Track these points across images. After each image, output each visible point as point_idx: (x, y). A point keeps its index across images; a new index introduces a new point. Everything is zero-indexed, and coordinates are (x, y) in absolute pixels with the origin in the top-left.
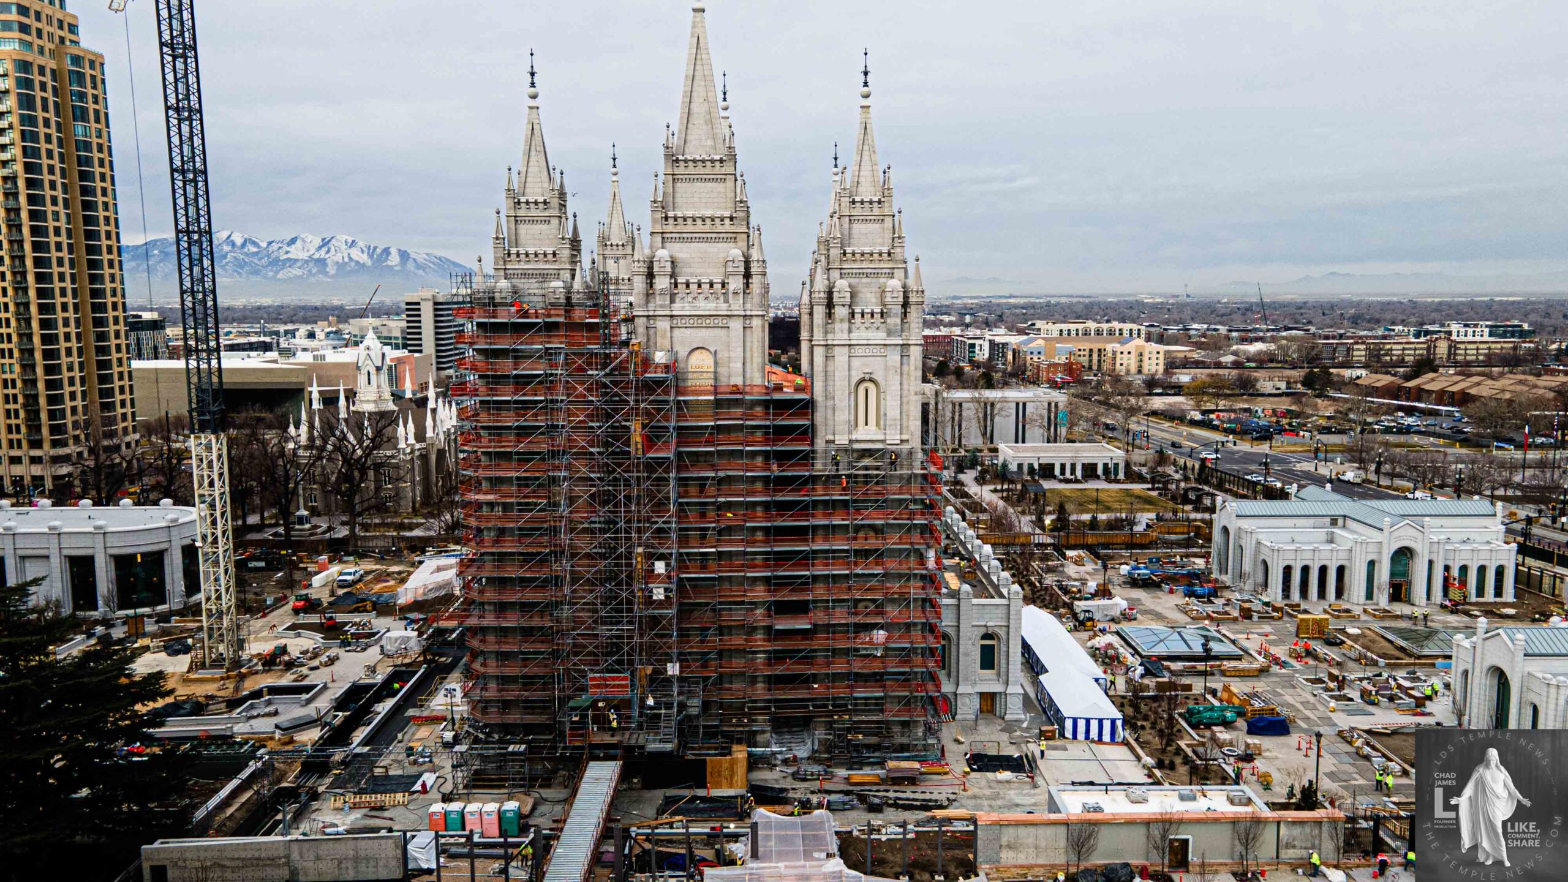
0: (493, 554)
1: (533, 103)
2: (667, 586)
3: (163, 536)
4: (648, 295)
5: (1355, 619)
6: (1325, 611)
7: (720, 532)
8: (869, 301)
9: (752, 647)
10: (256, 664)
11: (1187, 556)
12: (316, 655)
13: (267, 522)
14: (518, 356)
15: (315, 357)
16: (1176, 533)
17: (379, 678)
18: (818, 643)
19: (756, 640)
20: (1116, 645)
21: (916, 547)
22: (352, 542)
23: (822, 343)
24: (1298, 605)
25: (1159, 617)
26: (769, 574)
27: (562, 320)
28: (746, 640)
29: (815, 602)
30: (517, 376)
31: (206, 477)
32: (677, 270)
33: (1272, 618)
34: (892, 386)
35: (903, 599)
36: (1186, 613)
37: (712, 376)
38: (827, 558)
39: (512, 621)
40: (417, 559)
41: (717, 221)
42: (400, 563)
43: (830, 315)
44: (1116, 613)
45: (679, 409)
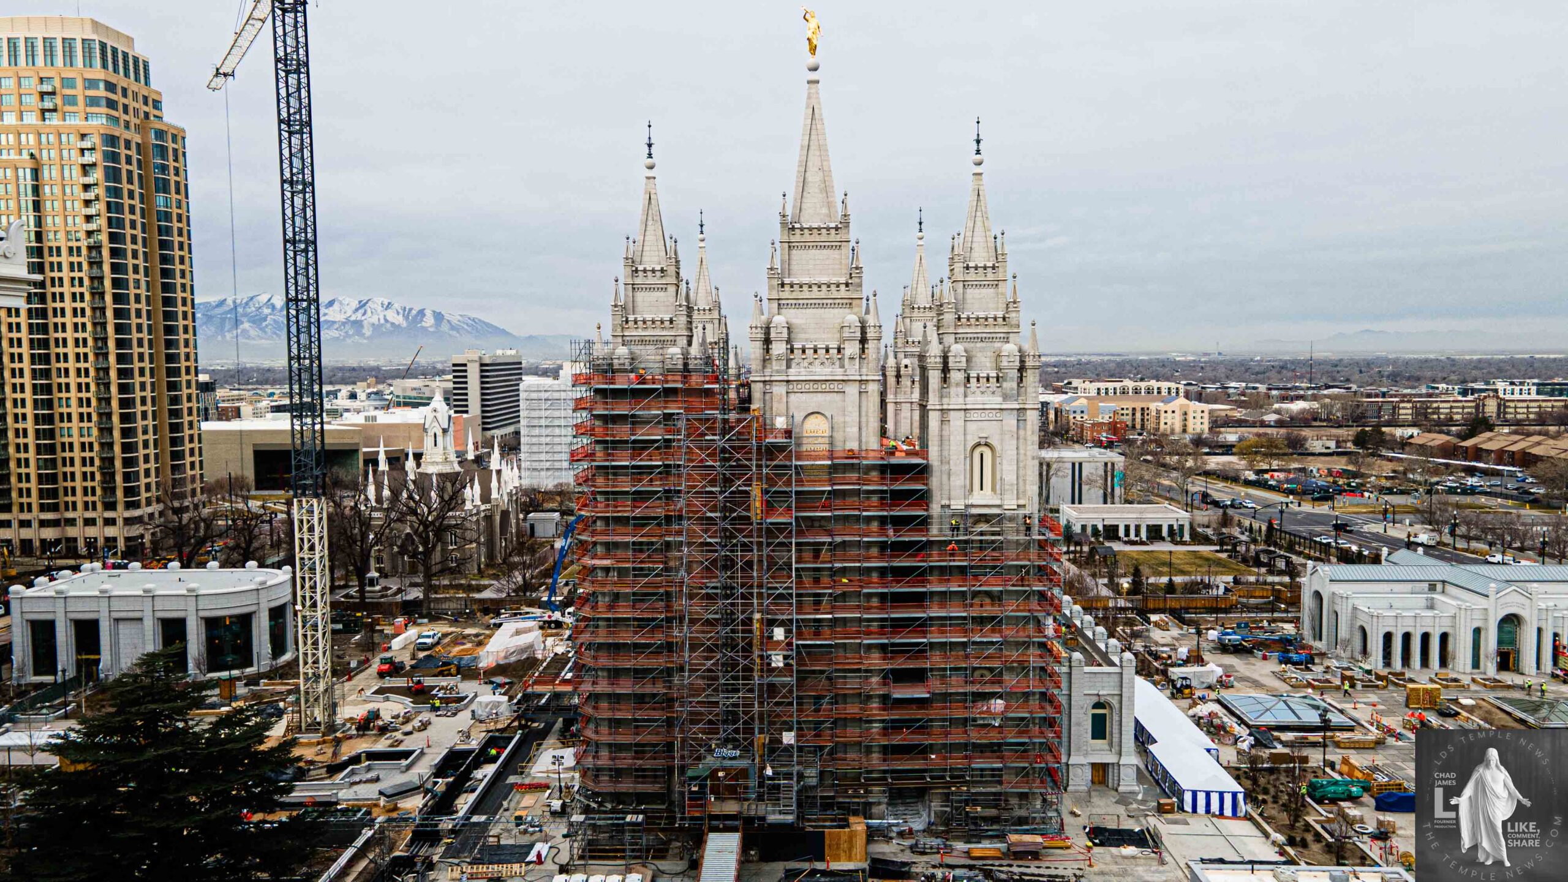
0: (608, 619)
1: (650, 173)
2: (785, 653)
3: (251, 599)
4: (764, 360)
5: (1464, 688)
6: (1432, 681)
7: (835, 598)
8: (984, 366)
9: (869, 715)
10: (350, 728)
11: (1274, 620)
12: (407, 720)
13: (337, 584)
14: (635, 421)
15: (367, 418)
16: (1255, 597)
17: (474, 744)
18: (934, 713)
19: (871, 709)
20: (1220, 714)
21: (1036, 614)
22: (425, 605)
23: (938, 407)
24: (1403, 674)
25: (1257, 685)
26: (886, 641)
27: (680, 386)
28: (861, 709)
29: (932, 670)
30: (634, 442)
31: (306, 541)
32: (793, 336)
33: (1377, 686)
34: (1008, 450)
35: (1023, 667)
36: (1284, 681)
37: (827, 440)
38: (945, 625)
39: (625, 687)
40: (493, 621)
41: (833, 287)
42: (473, 625)
43: (945, 380)
44: (1213, 680)
45: (798, 473)
